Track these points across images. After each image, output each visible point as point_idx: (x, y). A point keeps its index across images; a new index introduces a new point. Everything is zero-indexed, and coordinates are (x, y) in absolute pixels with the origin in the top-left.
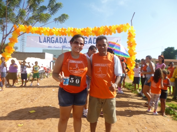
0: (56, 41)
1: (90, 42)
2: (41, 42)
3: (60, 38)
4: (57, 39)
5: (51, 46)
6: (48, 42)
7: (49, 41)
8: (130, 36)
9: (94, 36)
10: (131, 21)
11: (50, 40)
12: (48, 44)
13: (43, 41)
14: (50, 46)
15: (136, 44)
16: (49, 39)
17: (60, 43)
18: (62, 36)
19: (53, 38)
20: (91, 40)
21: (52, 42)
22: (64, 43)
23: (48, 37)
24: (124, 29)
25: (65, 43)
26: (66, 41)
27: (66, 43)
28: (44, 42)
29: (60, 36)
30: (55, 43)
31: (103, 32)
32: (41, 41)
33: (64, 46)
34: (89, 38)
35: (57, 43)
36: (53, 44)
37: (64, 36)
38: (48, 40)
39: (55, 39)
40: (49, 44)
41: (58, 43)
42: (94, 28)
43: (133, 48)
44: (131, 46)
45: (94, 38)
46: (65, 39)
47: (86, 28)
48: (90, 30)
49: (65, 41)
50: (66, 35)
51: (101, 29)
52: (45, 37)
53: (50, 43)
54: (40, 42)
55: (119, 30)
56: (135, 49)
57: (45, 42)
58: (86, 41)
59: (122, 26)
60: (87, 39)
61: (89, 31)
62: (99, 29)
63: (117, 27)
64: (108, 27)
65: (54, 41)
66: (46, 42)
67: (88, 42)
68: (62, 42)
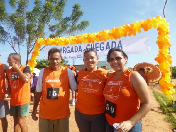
0: (71, 50)
1: (108, 47)
3: (75, 46)
4: (72, 48)
5: (66, 56)
6: (63, 53)
7: (64, 51)
9: (112, 39)
10: (163, 11)
11: (66, 50)
12: (64, 54)
14: (65, 56)
17: (75, 52)
18: (76, 45)
19: (68, 47)
20: (109, 45)
21: (68, 52)
22: (79, 52)
23: (63, 48)
24: (153, 25)
25: (80, 52)
29: (75, 44)
30: (71, 52)
31: (124, 33)
33: (79, 56)
34: (106, 43)
35: (72, 52)
36: (68, 54)
37: (79, 44)
38: (64, 50)
39: (70, 49)
41: (73, 52)
42: (111, 30)
45: (113, 42)
46: (80, 47)
47: (101, 32)
48: (106, 32)
49: (80, 50)
50: (81, 43)
51: (119, 30)
52: (61, 48)
53: (66, 53)
55: (145, 27)
58: (103, 47)
59: (149, 21)
60: (104, 44)
61: (105, 34)
62: (117, 30)
63: (142, 24)
64: (129, 25)
65: (69, 50)
67: (105, 48)
68: (77, 51)
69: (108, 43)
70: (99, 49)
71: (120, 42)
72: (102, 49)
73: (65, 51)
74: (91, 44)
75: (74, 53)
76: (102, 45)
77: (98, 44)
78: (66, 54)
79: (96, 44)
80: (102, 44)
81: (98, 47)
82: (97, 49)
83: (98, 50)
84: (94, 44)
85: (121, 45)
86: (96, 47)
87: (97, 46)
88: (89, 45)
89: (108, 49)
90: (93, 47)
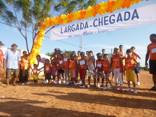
0: (77, 28)
1: (119, 19)
2: (63, 33)
3: (81, 23)
4: (78, 26)
6: (68, 32)
7: (69, 30)
11: (71, 29)
12: (68, 33)
14: (70, 35)
16: (69, 27)
17: (81, 29)
19: (74, 25)
20: (121, 17)
21: (73, 31)
22: (85, 28)
25: (86, 28)
26: (87, 25)
27: (88, 28)
29: (81, 21)
30: (76, 30)
33: (85, 33)
34: (117, 15)
35: (77, 30)
36: (73, 32)
38: (68, 29)
41: (79, 30)
45: (126, 13)
46: (86, 23)
52: (66, 27)
53: (70, 31)
57: (66, 32)
58: (112, 20)
60: (114, 16)
65: (74, 28)
66: (67, 32)
67: (116, 20)
68: (83, 28)
69: (120, 15)
70: (108, 22)
71: (135, 11)
72: (112, 22)
74: (99, 19)
76: (113, 18)
78: (70, 33)
79: (105, 17)
80: (113, 16)
81: (107, 21)
82: (106, 22)
83: (108, 24)
84: (102, 18)
85: (137, 14)
86: (105, 21)
88: (97, 20)
89: (120, 21)
90: (101, 21)
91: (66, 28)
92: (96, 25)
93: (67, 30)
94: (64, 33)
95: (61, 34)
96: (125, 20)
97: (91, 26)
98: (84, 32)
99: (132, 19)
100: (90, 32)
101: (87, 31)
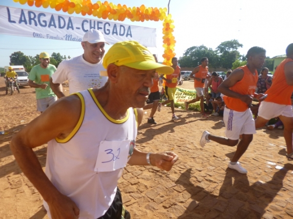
0: (50, 22)
1: (115, 31)
2: (14, 22)
3: (59, 17)
4: (52, 18)
5: (39, 33)
6: (30, 23)
7: (32, 21)
8: (167, 28)
11: (36, 19)
12: (32, 27)
13: (17, 20)
14: (36, 32)
15: (175, 42)
16: (32, 16)
17: (60, 27)
20: (116, 29)
21: (41, 25)
22: (68, 29)
23: (30, 13)
25: (70, 29)
26: (72, 25)
27: (73, 29)
28: (20, 21)
30: (49, 27)
32: (12, 20)
33: (69, 36)
34: (112, 25)
35: (52, 27)
36: (44, 28)
37: (68, 14)
38: (30, 19)
39: (47, 18)
40: (34, 28)
41: (55, 27)
43: (171, 47)
44: (169, 44)
45: (121, 26)
46: (70, 20)
49: (70, 26)
52: (22, 10)
53: (36, 25)
54: (10, 21)
56: (174, 48)
57: (23, 23)
58: (108, 30)
60: (109, 25)
65: (45, 22)
66: (26, 23)
67: (111, 31)
68: (63, 27)
69: (115, 26)
71: (129, 28)
72: (107, 32)
73: (35, 21)
74: (91, 21)
75: (57, 28)
76: (107, 27)
77: (101, 23)
78: (36, 27)
79: (99, 22)
80: (107, 25)
81: (101, 28)
84: (94, 22)
85: (130, 32)
86: (98, 28)
87: (99, 26)
88: (87, 21)
89: (115, 34)
90: (93, 26)
91: (22, 13)
92: (86, 29)
93: (27, 19)
94: (17, 22)
95: (10, 24)
96: (120, 35)
97: (78, 28)
98: (67, 35)
99: (127, 36)
100: (78, 39)
101: (72, 34)
